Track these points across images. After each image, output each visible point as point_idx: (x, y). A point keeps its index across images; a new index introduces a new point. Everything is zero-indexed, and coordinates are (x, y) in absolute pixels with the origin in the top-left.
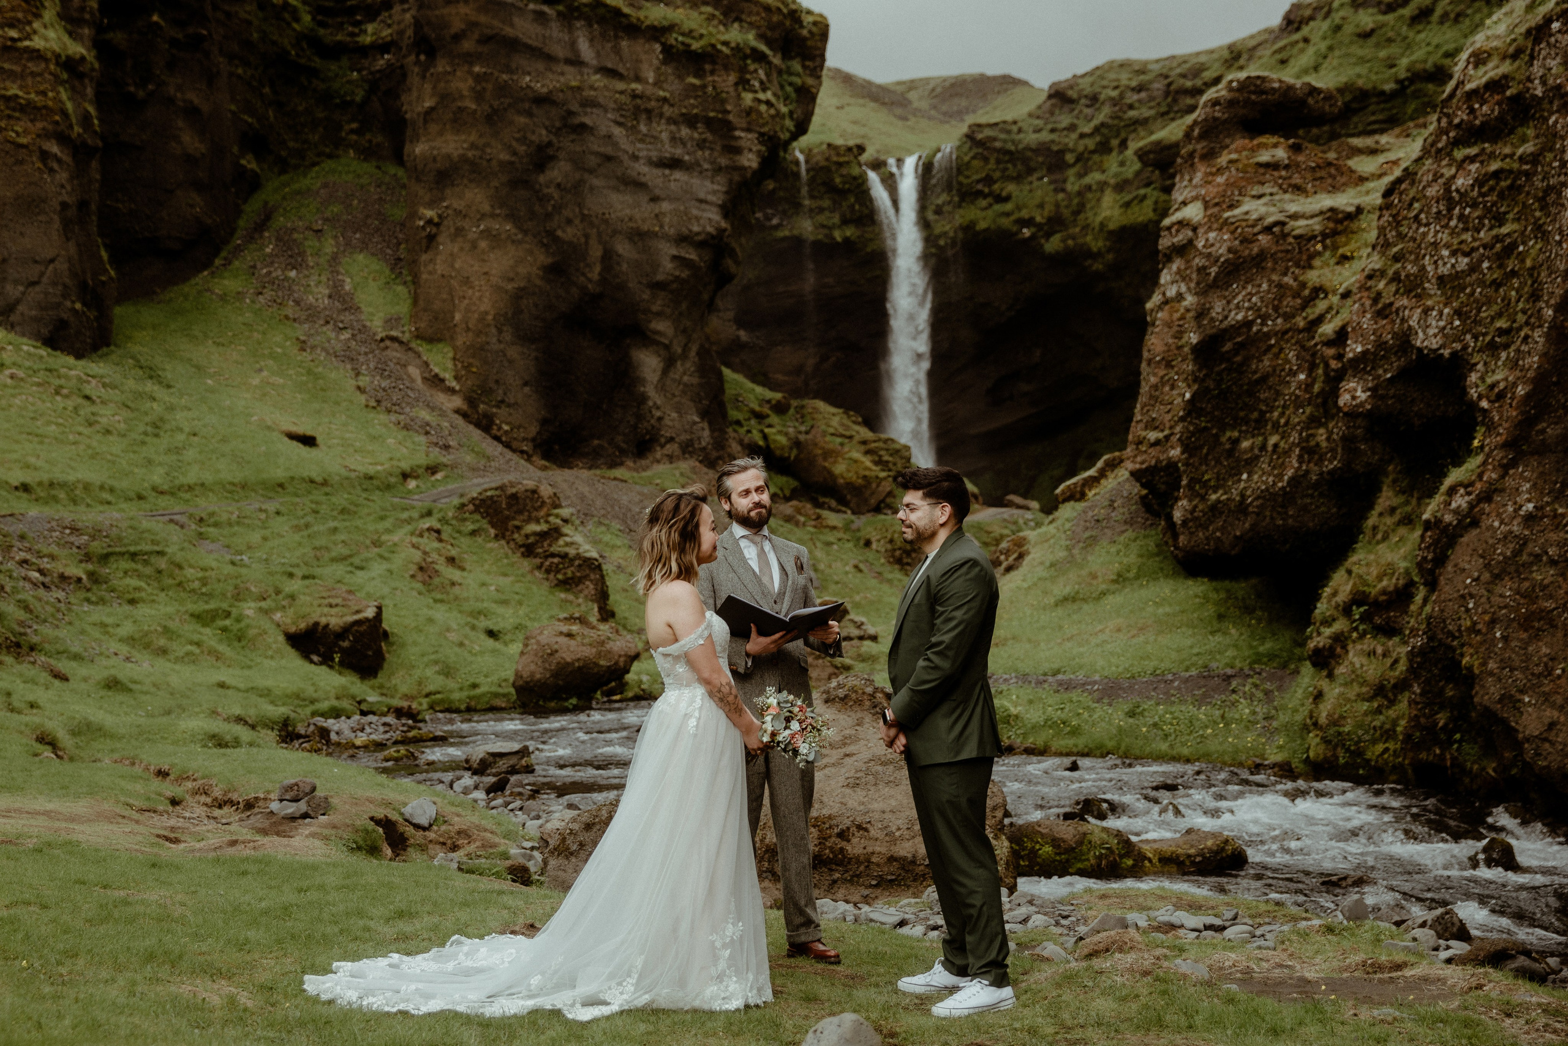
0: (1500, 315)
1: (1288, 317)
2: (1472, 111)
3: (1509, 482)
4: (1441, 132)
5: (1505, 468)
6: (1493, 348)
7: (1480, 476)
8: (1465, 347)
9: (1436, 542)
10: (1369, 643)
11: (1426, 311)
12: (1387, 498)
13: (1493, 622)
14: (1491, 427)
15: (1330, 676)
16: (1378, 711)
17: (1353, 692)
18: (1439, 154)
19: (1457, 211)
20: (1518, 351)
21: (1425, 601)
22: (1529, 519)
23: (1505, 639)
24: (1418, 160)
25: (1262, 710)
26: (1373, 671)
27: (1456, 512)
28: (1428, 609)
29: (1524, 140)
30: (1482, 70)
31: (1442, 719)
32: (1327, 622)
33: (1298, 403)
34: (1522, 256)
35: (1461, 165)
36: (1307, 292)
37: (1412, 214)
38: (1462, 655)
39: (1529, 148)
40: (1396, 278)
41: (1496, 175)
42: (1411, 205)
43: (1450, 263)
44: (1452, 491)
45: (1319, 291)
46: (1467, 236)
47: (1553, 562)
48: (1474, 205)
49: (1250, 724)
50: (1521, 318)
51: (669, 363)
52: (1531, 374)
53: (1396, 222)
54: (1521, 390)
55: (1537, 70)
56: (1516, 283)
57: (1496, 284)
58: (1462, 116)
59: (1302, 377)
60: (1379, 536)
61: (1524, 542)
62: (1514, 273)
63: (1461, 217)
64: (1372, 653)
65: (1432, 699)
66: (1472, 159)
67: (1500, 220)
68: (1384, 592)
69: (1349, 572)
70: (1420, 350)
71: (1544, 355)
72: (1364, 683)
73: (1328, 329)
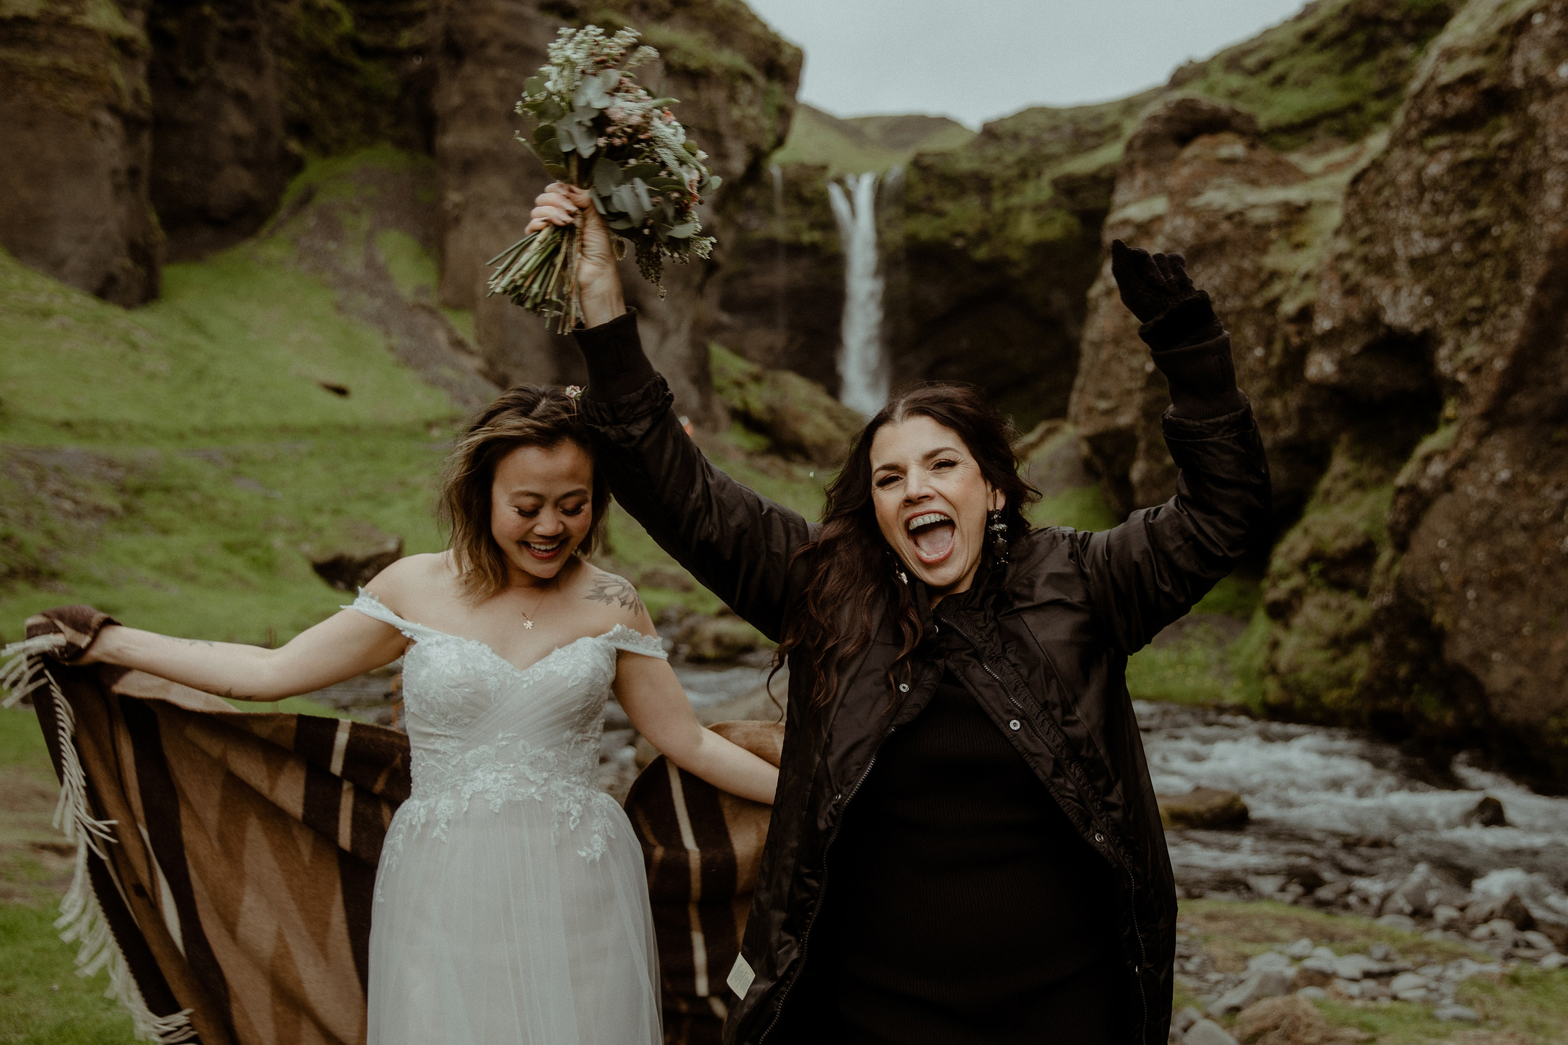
0: (1470, 294)
1: (1247, 297)
2: (1444, 104)
3: (1484, 451)
4: (1409, 123)
5: (1481, 438)
6: (1464, 325)
7: (1456, 445)
8: (1436, 323)
9: (1410, 506)
10: (1323, 597)
11: (1397, 290)
12: (1340, 463)
13: (1466, 583)
14: (1466, 399)
15: (1287, 626)
16: (1334, 660)
17: (1312, 640)
18: (1408, 144)
19: (1428, 197)
20: (1494, 327)
21: (1393, 561)
22: (1506, 486)
23: (1478, 599)
24: (1387, 152)
25: (1215, 654)
26: (1330, 623)
27: (1434, 479)
28: (1397, 569)
29: (1498, 129)
30: (1454, 65)
31: (1403, 671)
32: (1285, 576)
33: (1253, 375)
34: (1497, 240)
35: (1433, 153)
36: (1263, 276)
37: (1381, 199)
38: (1433, 613)
39: (1506, 135)
40: (1365, 260)
41: (1469, 163)
42: (1378, 191)
43: (1421, 245)
44: (1428, 459)
45: (1274, 275)
46: (1439, 221)
47: (1525, 528)
48: (1445, 190)
49: (1204, 668)
50: (1496, 297)
51: (665, 335)
52: (1510, 349)
53: (1363, 208)
54: (1499, 364)
55: (1518, 60)
56: (1489, 264)
57: (1468, 265)
58: (1434, 108)
59: (1259, 352)
60: (1332, 498)
61: (1497, 509)
62: (1486, 255)
63: (1434, 203)
64: (1326, 607)
65: (1395, 651)
66: (1442, 148)
67: (1473, 204)
68: (1341, 550)
69: (1306, 531)
70: (1389, 328)
71: (1524, 332)
72: (1319, 633)
73: (1289, 307)
